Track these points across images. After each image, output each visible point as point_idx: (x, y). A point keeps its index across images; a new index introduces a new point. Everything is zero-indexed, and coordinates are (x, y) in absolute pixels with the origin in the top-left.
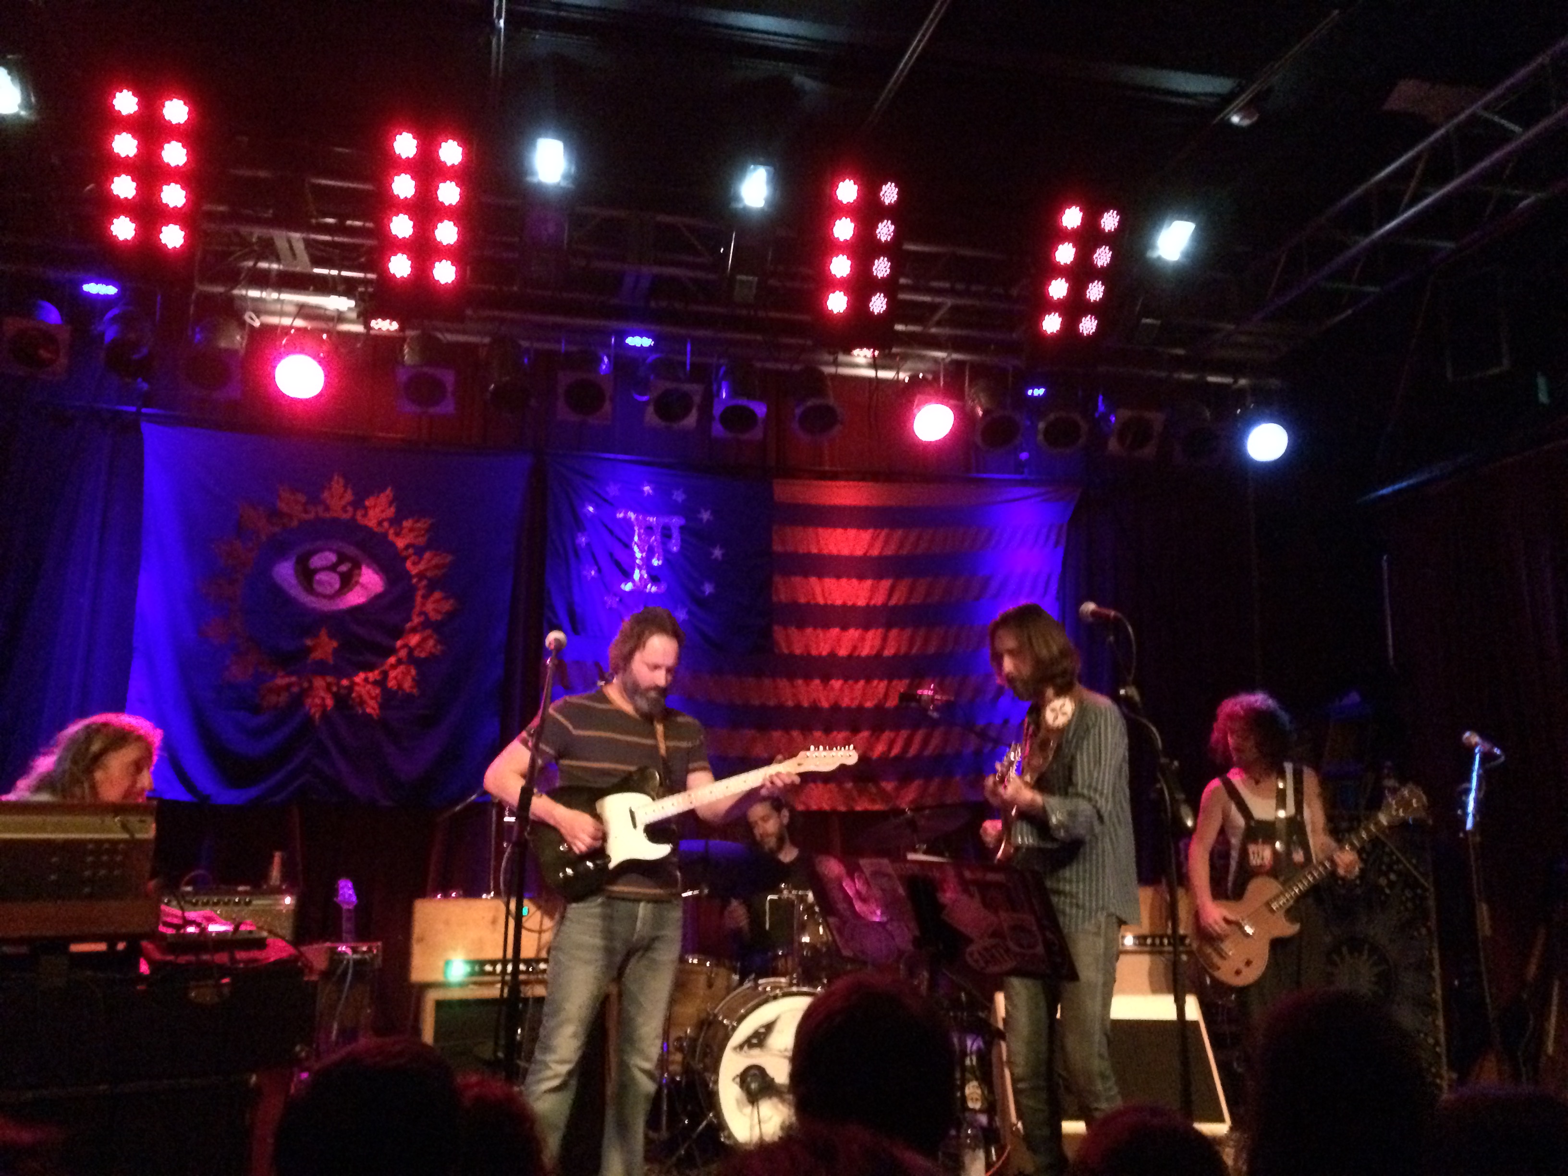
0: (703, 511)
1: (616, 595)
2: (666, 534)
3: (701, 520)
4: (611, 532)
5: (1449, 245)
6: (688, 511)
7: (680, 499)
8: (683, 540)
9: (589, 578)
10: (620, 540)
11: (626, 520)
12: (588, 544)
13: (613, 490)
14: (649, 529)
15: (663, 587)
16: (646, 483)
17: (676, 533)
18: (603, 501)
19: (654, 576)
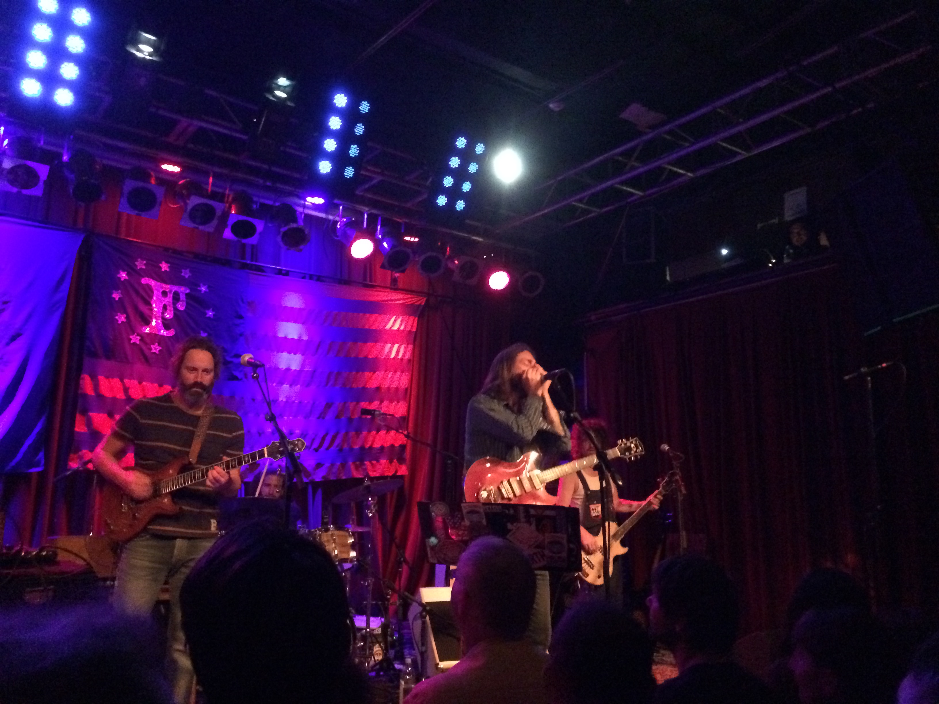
0: (201, 284)
1: (138, 335)
2: (176, 298)
3: (200, 291)
4: (137, 293)
5: (639, 193)
6: (192, 284)
7: (187, 277)
8: (187, 304)
9: (120, 322)
10: (143, 298)
11: (148, 286)
12: (119, 298)
13: (140, 264)
14: (165, 294)
15: (172, 333)
16: (163, 262)
17: (182, 297)
18: (132, 271)
19: (167, 325)
